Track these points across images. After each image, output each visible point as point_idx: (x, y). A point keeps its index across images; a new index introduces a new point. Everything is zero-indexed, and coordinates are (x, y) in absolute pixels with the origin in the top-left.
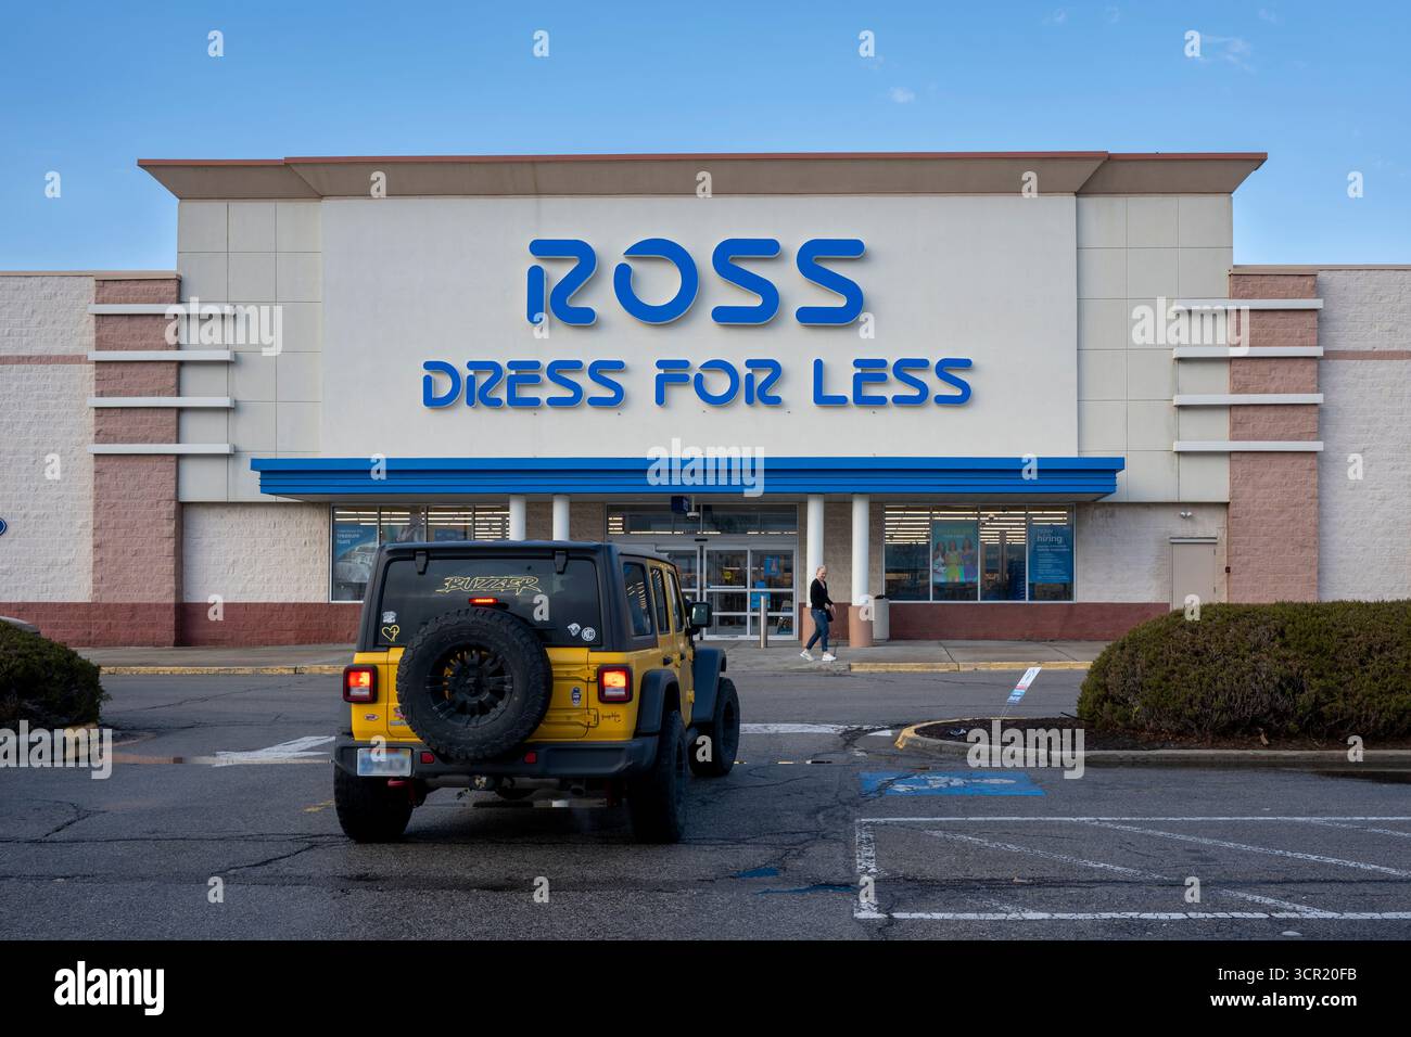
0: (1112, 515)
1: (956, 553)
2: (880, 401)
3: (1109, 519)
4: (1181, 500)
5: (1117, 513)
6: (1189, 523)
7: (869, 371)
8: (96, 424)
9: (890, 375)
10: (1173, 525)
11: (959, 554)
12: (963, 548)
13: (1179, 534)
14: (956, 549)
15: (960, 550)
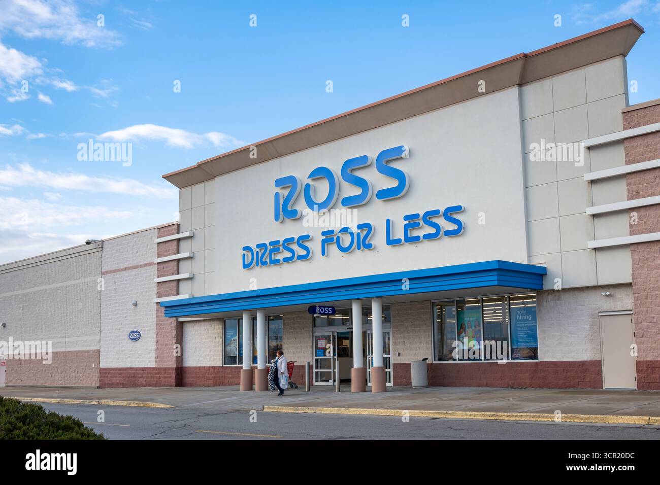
0: (559, 299)
1: (471, 330)
2: (417, 239)
3: (557, 301)
4: (600, 284)
5: (562, 297)
6: (611, 300)
7: (412, 221)
8: (157, 290)
9: (421, 222)
10: (599, 302)
11: (473, 330)
12: (475, 326)
13: (605, 308)
14: (471, 327)
15: (474, 328)
